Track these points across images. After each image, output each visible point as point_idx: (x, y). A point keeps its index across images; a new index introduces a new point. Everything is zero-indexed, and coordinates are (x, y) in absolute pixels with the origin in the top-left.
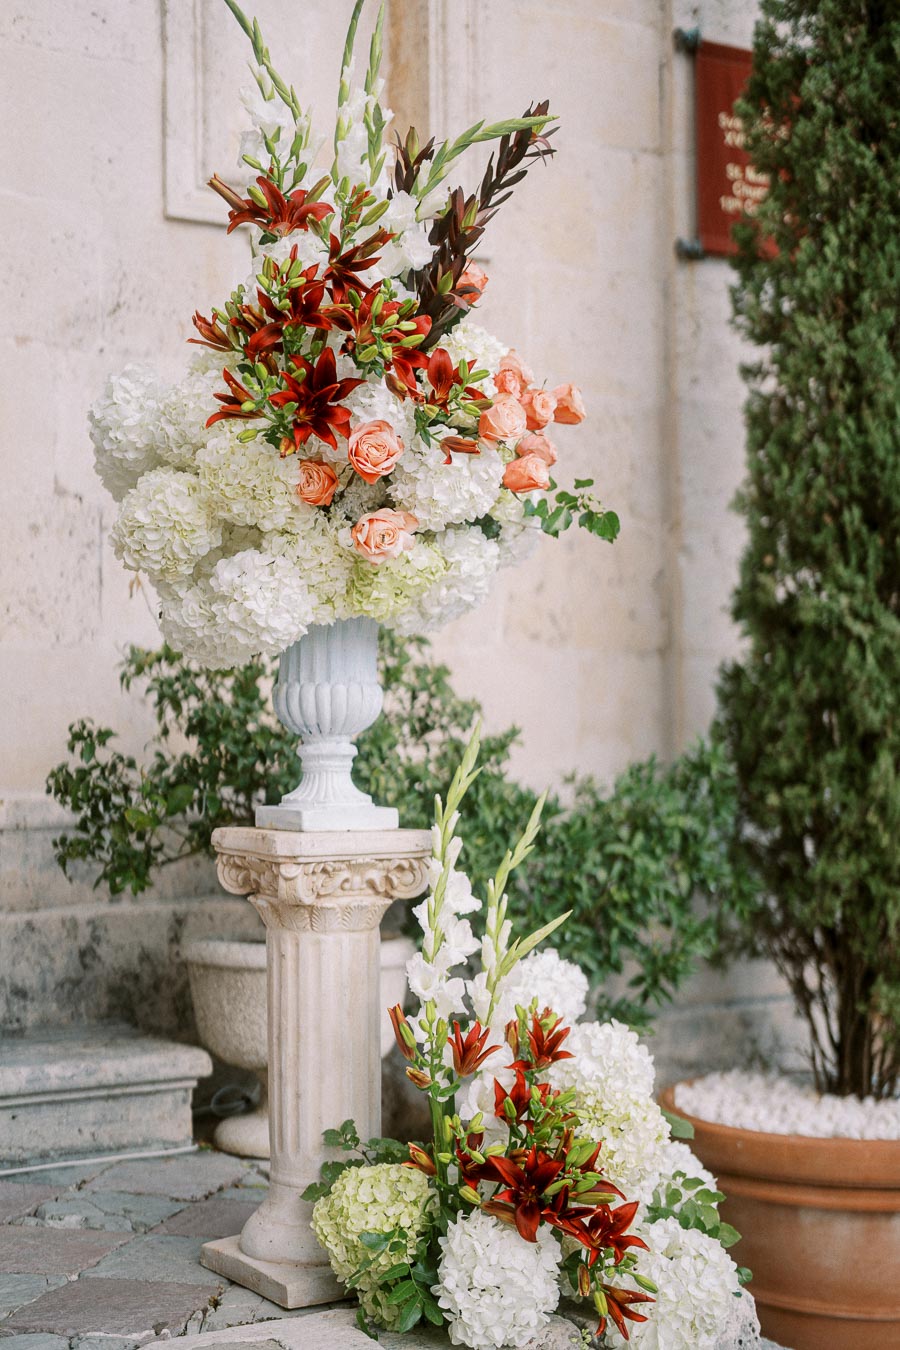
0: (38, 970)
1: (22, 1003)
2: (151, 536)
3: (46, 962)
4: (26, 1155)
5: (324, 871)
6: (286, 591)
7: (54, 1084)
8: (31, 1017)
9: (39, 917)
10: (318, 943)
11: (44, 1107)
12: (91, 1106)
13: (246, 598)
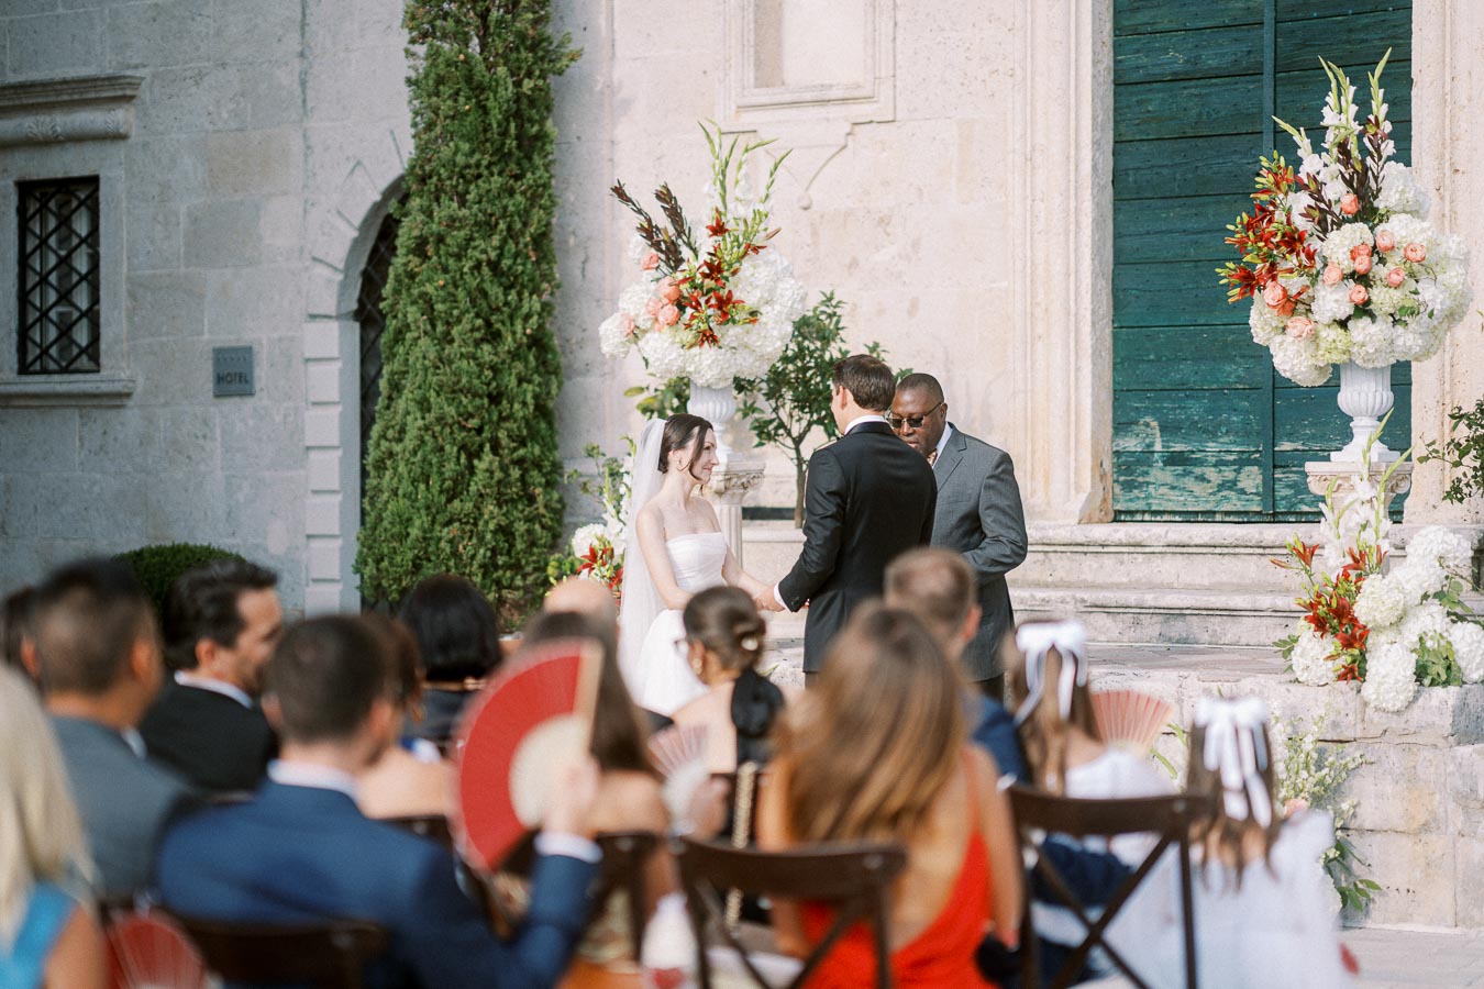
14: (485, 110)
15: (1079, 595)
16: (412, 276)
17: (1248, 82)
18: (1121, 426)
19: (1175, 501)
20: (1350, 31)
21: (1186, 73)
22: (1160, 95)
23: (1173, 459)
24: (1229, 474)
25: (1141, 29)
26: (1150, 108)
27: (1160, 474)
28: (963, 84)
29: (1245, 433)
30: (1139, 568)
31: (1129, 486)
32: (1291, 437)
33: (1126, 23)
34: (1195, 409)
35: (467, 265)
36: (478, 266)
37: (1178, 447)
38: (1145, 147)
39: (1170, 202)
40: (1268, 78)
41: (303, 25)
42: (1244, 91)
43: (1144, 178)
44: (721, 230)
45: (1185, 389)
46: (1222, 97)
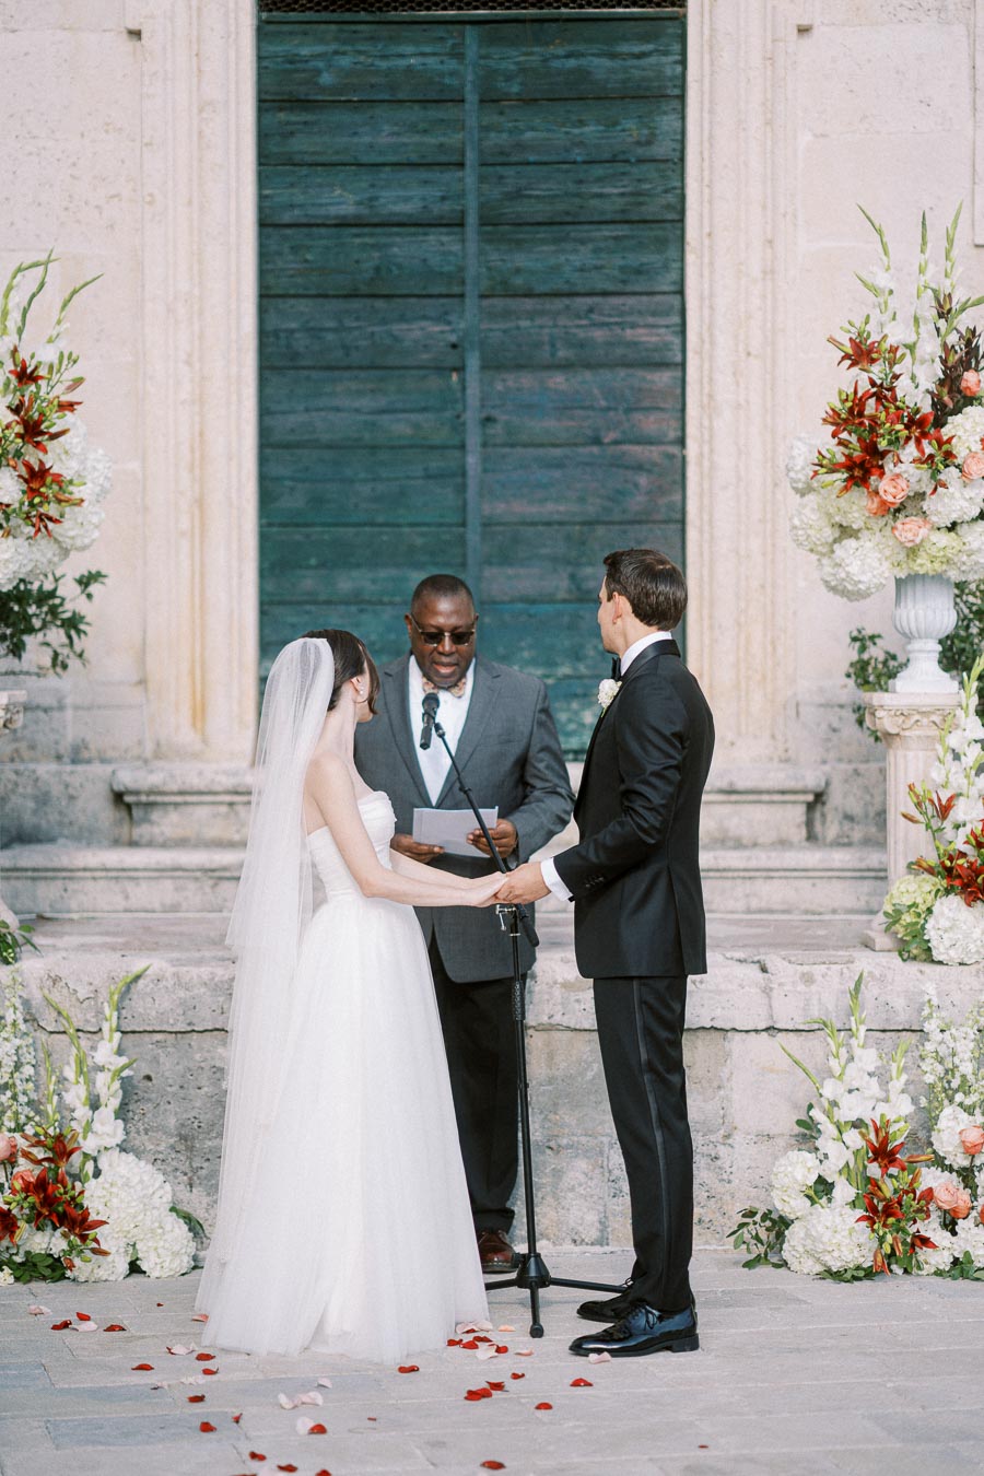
0: (862, 803)
1: (850, 825)
2: (800, 532)
3: (868, 798)
4: (822, 910)
5: (902, 714)
6: (869, 560)
7: (837, 865)
8: (857, 835)
9: (862, 767)
10: (905, 756)
11: (834, 880)
12: (866, 882)
13: (847, 565)
17: (441, 234)
20: (581, 182)
21: (357, 216)
22: (324, 242)
25: (297, 159)
26: (309, 257)
28: (66, 209)
33: (275, 150)
38: (303, 305)
39: (337, 373)
40: (471, 230)
42: (434, 247)
43: (301, 342)
44: (25, 376)
45: (357, 600)
46: (406, 250)
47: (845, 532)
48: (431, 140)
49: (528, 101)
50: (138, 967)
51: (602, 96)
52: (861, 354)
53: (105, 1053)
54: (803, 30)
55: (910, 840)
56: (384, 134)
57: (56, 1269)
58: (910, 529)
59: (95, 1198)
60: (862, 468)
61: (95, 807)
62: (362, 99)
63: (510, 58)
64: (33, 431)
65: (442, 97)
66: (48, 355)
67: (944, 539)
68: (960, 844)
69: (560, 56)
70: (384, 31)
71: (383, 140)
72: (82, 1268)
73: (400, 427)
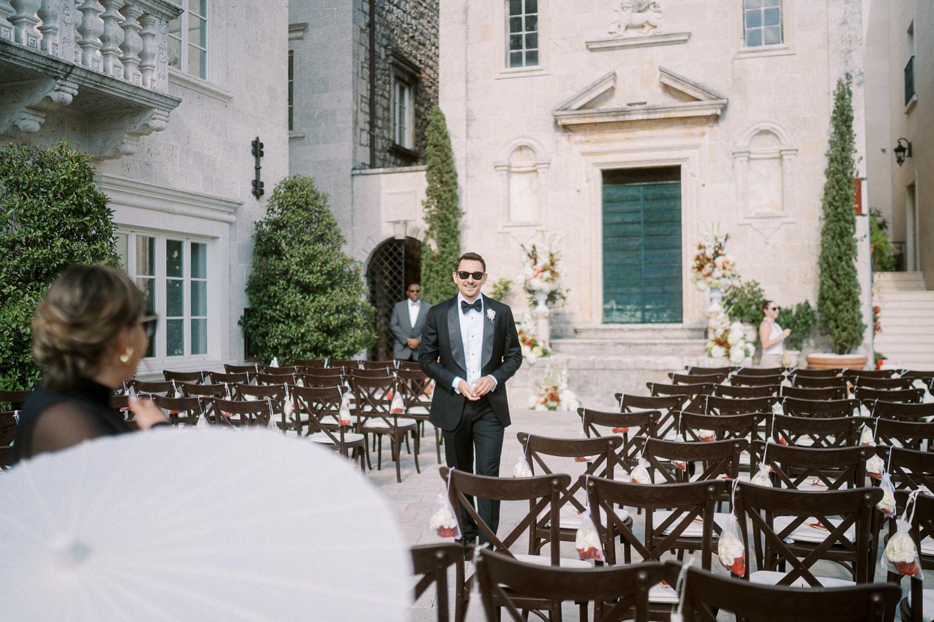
6: (703, 285)
14: (449, 225)
15: (615, 341)
16: (431, 265)
18: (606, 301)
19: (619, 319)
20: (663, 214)
21: (621, 222)
22: (615, 227)
23: (618, 310)
24: (633, 313)
25: (610, 212)
26: (612, 230)
27: (616, 313)
29: (637, 304)
30: (621, 335)
31: (607, 316)
32: (650, 304)
33: (606, 211)
34: (624, 298)
35: (447, 263)
36: (450, 263)
37: (620, 307)
38: (611, 239)
39: (617, 251)
40: (642, 224)
41: (352, 203)
42: (636, 227)
43: (611, 245)
44: (551, 255)
45: (621, 294)
46: (630, 228)
47: (699, 280)
48: (634, 207)
49: (653, 199)
50: (570, 357)
51: (667, 199)
52: (700, 247)
53: (564, 372)
54: (704, 185)
55: (711, 336)
56: (626, 207)
57: (554, 409)
58: (709, 279)
59: (561, 397)
60: (700, 268)
61: (571, 332)
62: (621, 200)
63: (650, 192)
64: (552, 264)
65: (636, 200)
66: (556, 251)
67: (717, 281)
68: (719, 336)
69: (658, 191)
70: (625, 188)
71: (626, 208)
72: (557, 408)
73: (629, 261)
